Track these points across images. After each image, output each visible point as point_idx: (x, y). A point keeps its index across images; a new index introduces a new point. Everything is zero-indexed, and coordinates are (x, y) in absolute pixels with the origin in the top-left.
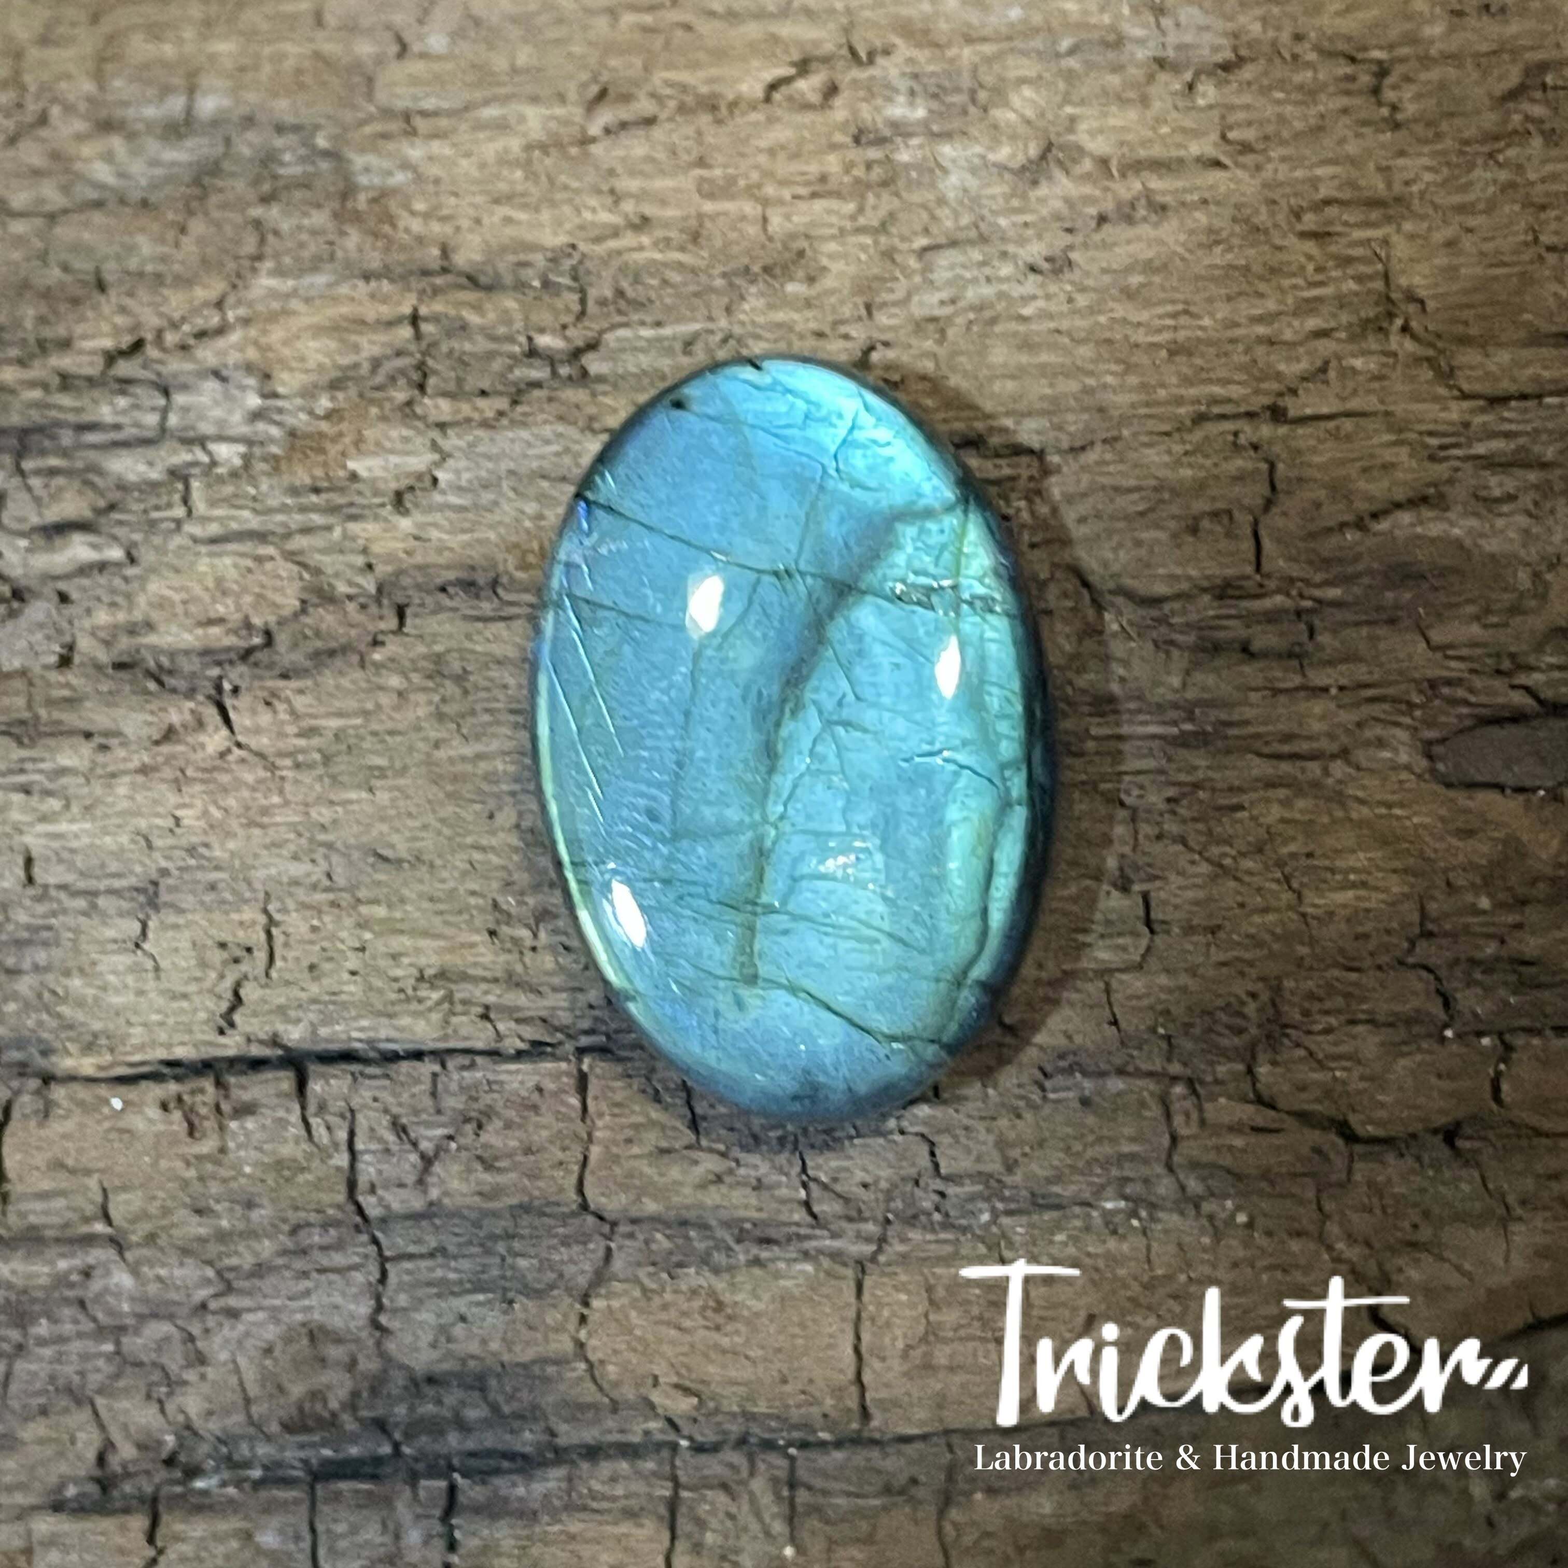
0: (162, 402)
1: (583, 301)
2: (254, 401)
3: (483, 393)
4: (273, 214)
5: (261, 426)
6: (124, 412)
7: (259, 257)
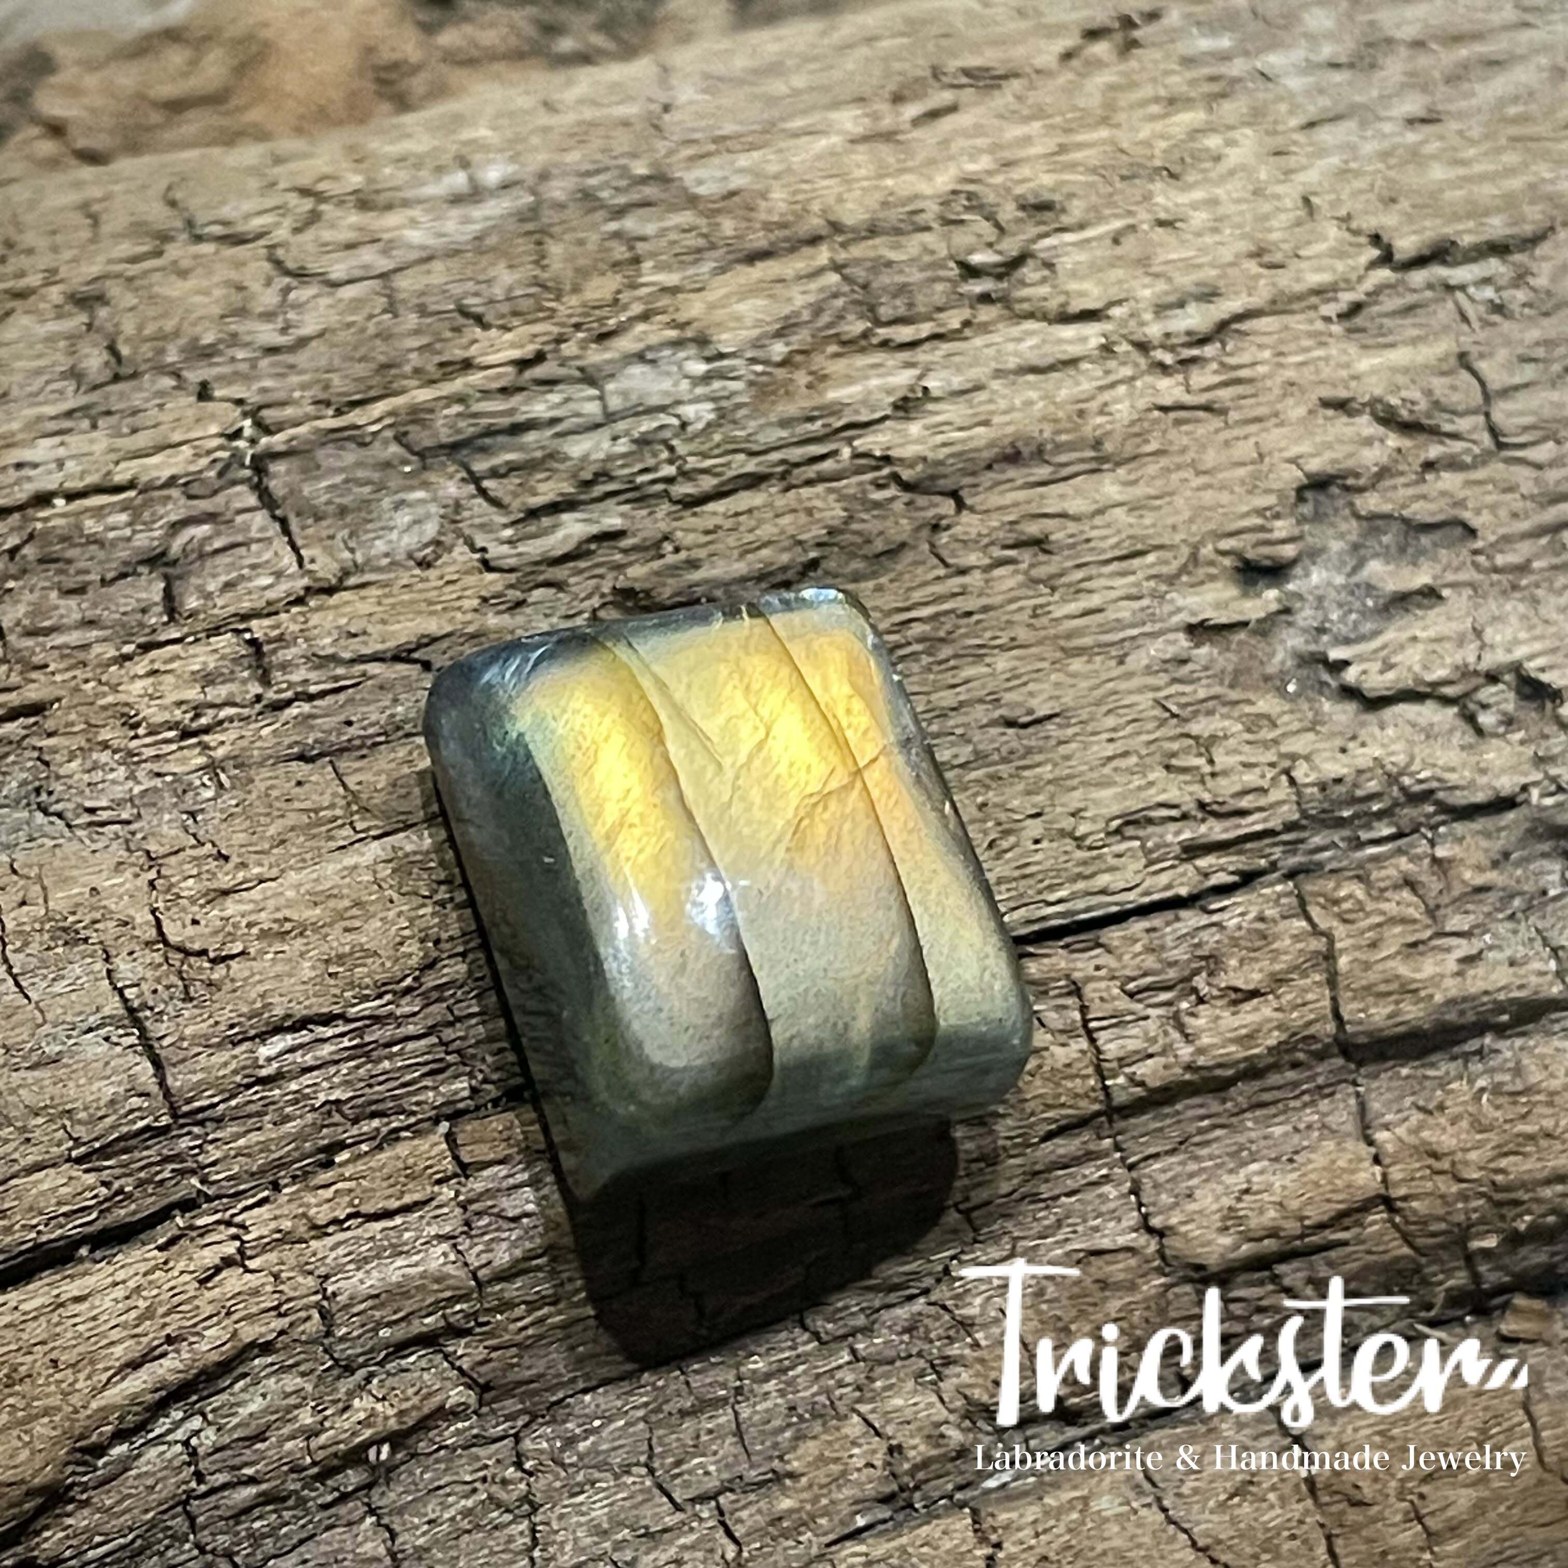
0: (594, 392)
1: (998, 226)
2: (700, 368)
3: (940, 310)
4: (629, 224)
5: (717, 385)
6: (558, 406)
7: (636, 261)
